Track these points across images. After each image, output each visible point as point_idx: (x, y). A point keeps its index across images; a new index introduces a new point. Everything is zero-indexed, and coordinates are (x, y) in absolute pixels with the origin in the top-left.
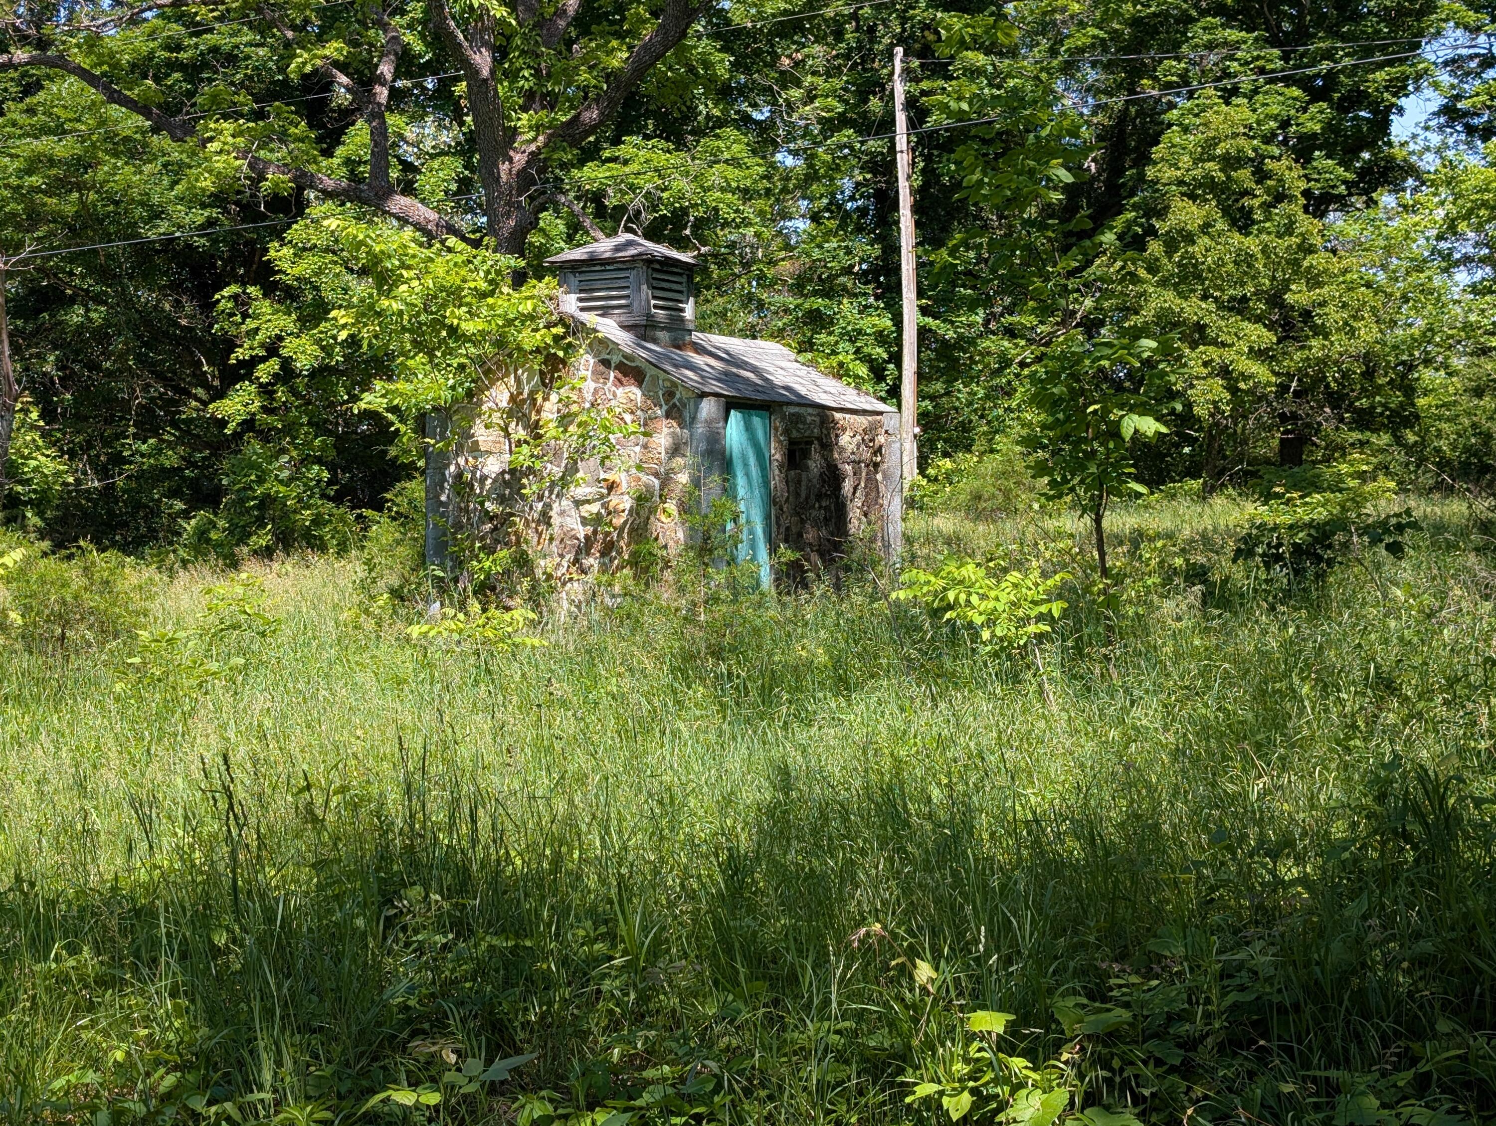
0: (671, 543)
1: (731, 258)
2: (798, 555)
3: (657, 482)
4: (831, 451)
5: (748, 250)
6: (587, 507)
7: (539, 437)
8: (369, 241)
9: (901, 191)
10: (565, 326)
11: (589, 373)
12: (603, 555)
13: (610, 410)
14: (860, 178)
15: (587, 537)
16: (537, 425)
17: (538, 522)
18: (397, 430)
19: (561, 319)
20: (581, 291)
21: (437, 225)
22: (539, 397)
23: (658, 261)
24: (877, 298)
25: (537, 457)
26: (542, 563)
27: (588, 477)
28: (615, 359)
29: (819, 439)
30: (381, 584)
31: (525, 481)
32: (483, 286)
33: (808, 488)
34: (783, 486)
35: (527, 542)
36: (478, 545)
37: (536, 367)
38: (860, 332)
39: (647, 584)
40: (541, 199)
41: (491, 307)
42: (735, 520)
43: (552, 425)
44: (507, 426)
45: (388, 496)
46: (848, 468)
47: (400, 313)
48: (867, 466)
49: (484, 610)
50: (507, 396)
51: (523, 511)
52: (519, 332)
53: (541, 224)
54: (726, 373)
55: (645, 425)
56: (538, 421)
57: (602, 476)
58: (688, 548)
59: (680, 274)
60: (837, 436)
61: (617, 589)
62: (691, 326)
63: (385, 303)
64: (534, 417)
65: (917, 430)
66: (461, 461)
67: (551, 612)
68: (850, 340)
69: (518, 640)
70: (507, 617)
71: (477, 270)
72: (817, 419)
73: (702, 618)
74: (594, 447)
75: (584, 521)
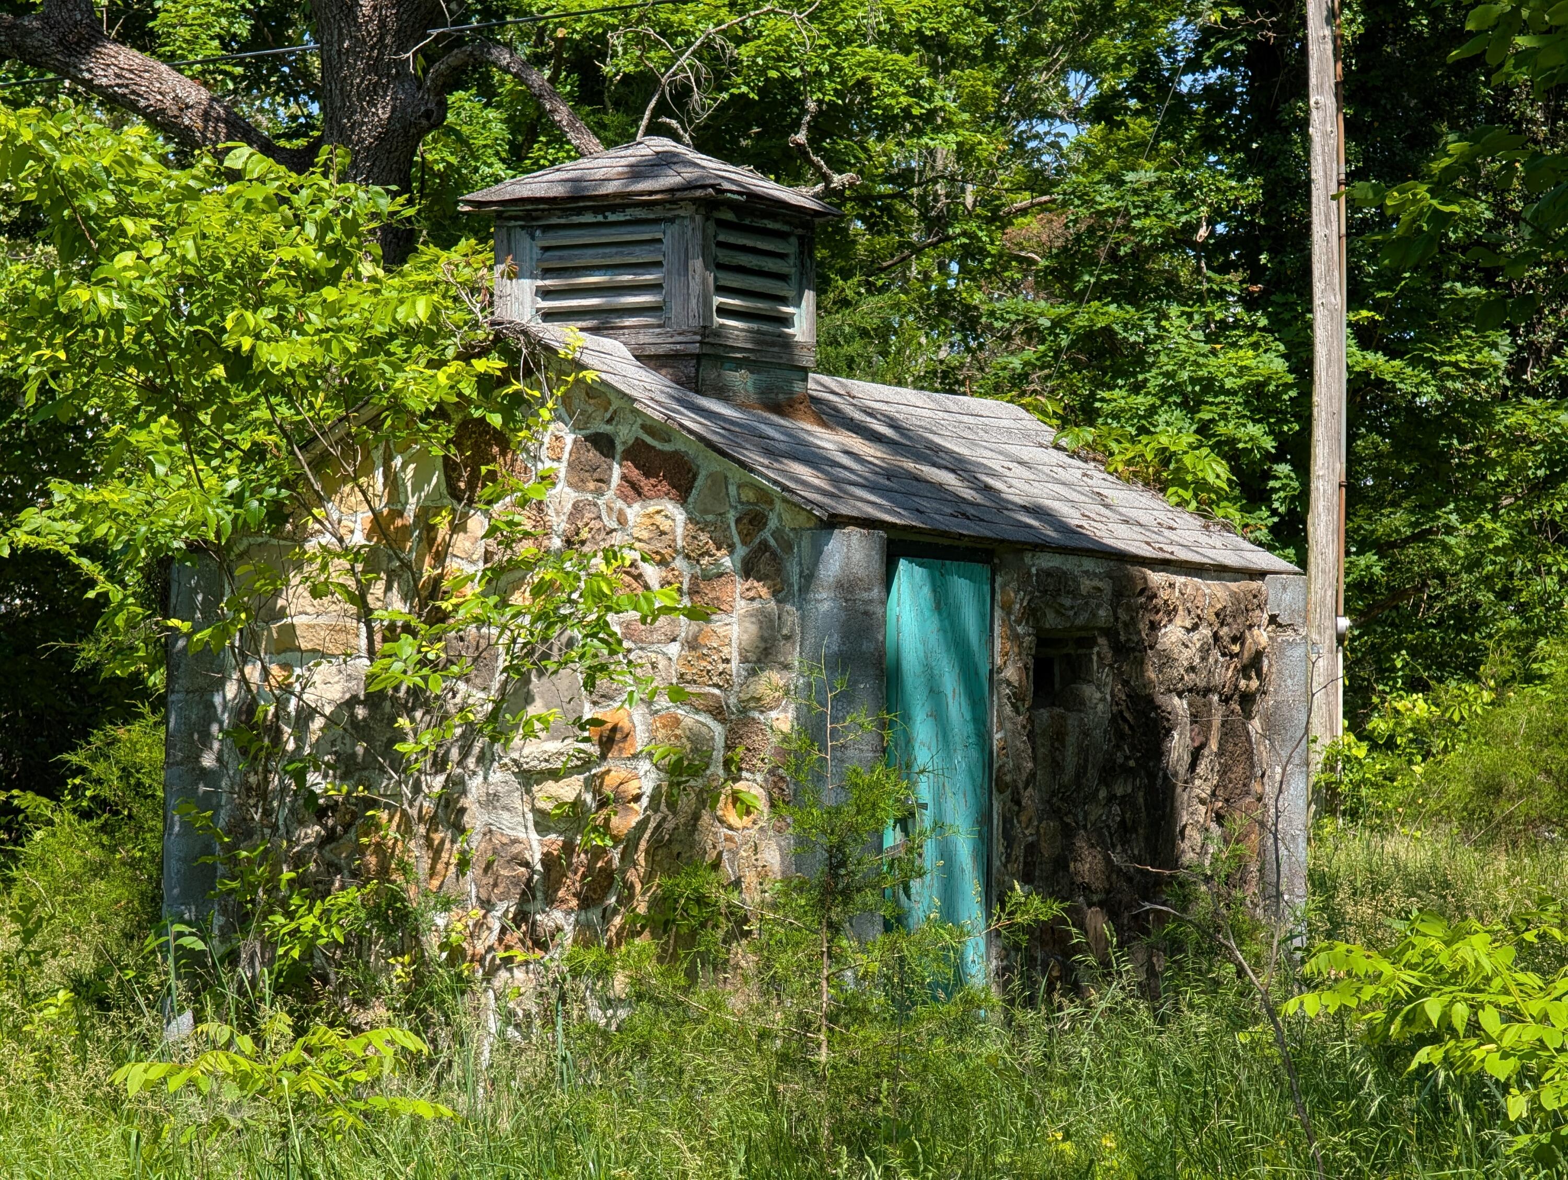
0: (750, 878)
1: (902, 207)
2: (1056, 908)
3: (718, 730)
4: (1140, 663)
5: (941, 188)
6: (550, 787)
7: (440, 617)
8: (45, 146)
9: (1313, 49)
10: (510, 354)
11: (562, 469)
12: (586, 902)
13: (611, 555)
14: (1215, 17)
15: (547, 859)
16: (435, 589)
17: (433, 823)
18: (104, 595)
19: (498, 338)
20: (547, 272)
21: (206, 116)
22: (443, 523)
23: (732, 205)
24: (1250, 303)
25: (434, 666)
26: (441, 921)
27: (555, 715)
28: (625, 434)
29: (1110, 633)
30: (51, 966)
31: (403, 722)
32: (314, 258)
33: (1083, 751)
34: (1022, 743)
35: (404, 868)
36: (287, 875)
37: (437, 451)
38: (1209, 385)
39: (691, 974)
40: (455, 57)
41: (331, 309)
42: (905, 822)
43: (472, 590)
44: (363, 590)
45: (75, 759)
46: (1180, 705)
47: (117, 317)
48: (1226, 700)
49: (300, 1031)
50: (364, 517)
51: (398, 796)
52: (397, 368)
53: (450, 118)
54: (889, 474)
55: (694, 592)
56: (436, 581)
57: (588, 713)
58: (792, 886)
59: (782, 236)
60: (1154, 627)
61: (620, 984)
62: (808, 359)
63: (81, 294)
64: (428, 571)
65: (1344, 623)
66: (253, 672)
67: (460, 1039)
68: (1184, 405)
69: (378, 1102)
70: (355, 1046)
71: (299, 221)
72: (1106, 586)
73: (823, 1056)
74: (570, 643)
75: (543, 823)
